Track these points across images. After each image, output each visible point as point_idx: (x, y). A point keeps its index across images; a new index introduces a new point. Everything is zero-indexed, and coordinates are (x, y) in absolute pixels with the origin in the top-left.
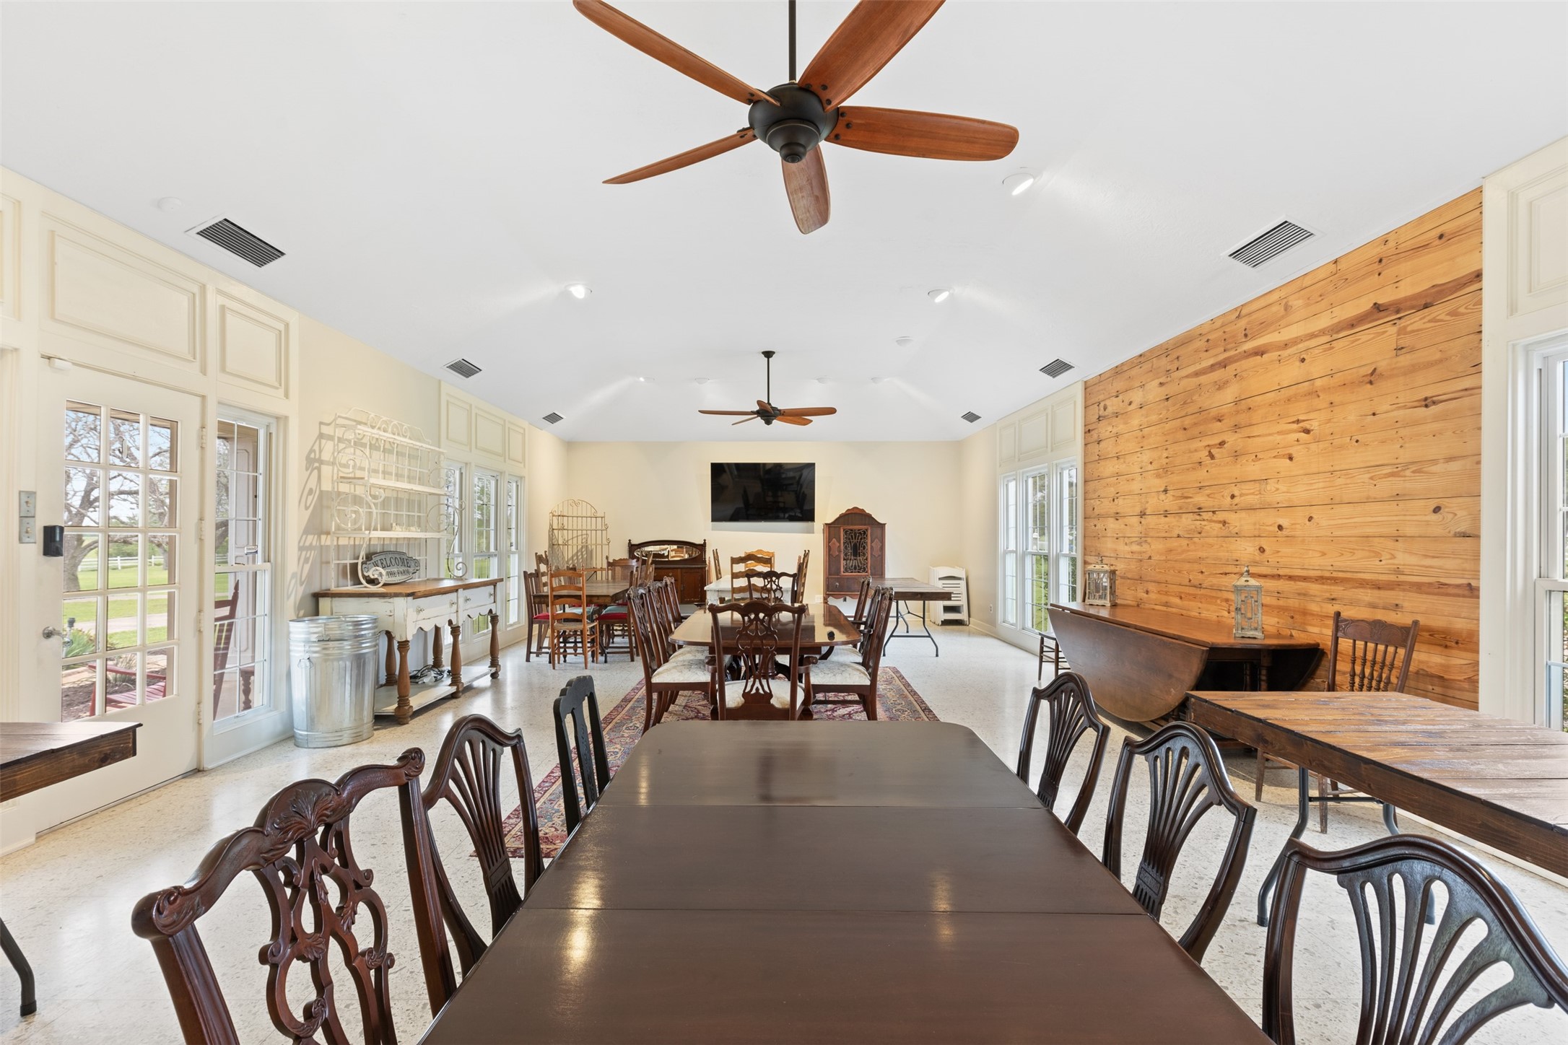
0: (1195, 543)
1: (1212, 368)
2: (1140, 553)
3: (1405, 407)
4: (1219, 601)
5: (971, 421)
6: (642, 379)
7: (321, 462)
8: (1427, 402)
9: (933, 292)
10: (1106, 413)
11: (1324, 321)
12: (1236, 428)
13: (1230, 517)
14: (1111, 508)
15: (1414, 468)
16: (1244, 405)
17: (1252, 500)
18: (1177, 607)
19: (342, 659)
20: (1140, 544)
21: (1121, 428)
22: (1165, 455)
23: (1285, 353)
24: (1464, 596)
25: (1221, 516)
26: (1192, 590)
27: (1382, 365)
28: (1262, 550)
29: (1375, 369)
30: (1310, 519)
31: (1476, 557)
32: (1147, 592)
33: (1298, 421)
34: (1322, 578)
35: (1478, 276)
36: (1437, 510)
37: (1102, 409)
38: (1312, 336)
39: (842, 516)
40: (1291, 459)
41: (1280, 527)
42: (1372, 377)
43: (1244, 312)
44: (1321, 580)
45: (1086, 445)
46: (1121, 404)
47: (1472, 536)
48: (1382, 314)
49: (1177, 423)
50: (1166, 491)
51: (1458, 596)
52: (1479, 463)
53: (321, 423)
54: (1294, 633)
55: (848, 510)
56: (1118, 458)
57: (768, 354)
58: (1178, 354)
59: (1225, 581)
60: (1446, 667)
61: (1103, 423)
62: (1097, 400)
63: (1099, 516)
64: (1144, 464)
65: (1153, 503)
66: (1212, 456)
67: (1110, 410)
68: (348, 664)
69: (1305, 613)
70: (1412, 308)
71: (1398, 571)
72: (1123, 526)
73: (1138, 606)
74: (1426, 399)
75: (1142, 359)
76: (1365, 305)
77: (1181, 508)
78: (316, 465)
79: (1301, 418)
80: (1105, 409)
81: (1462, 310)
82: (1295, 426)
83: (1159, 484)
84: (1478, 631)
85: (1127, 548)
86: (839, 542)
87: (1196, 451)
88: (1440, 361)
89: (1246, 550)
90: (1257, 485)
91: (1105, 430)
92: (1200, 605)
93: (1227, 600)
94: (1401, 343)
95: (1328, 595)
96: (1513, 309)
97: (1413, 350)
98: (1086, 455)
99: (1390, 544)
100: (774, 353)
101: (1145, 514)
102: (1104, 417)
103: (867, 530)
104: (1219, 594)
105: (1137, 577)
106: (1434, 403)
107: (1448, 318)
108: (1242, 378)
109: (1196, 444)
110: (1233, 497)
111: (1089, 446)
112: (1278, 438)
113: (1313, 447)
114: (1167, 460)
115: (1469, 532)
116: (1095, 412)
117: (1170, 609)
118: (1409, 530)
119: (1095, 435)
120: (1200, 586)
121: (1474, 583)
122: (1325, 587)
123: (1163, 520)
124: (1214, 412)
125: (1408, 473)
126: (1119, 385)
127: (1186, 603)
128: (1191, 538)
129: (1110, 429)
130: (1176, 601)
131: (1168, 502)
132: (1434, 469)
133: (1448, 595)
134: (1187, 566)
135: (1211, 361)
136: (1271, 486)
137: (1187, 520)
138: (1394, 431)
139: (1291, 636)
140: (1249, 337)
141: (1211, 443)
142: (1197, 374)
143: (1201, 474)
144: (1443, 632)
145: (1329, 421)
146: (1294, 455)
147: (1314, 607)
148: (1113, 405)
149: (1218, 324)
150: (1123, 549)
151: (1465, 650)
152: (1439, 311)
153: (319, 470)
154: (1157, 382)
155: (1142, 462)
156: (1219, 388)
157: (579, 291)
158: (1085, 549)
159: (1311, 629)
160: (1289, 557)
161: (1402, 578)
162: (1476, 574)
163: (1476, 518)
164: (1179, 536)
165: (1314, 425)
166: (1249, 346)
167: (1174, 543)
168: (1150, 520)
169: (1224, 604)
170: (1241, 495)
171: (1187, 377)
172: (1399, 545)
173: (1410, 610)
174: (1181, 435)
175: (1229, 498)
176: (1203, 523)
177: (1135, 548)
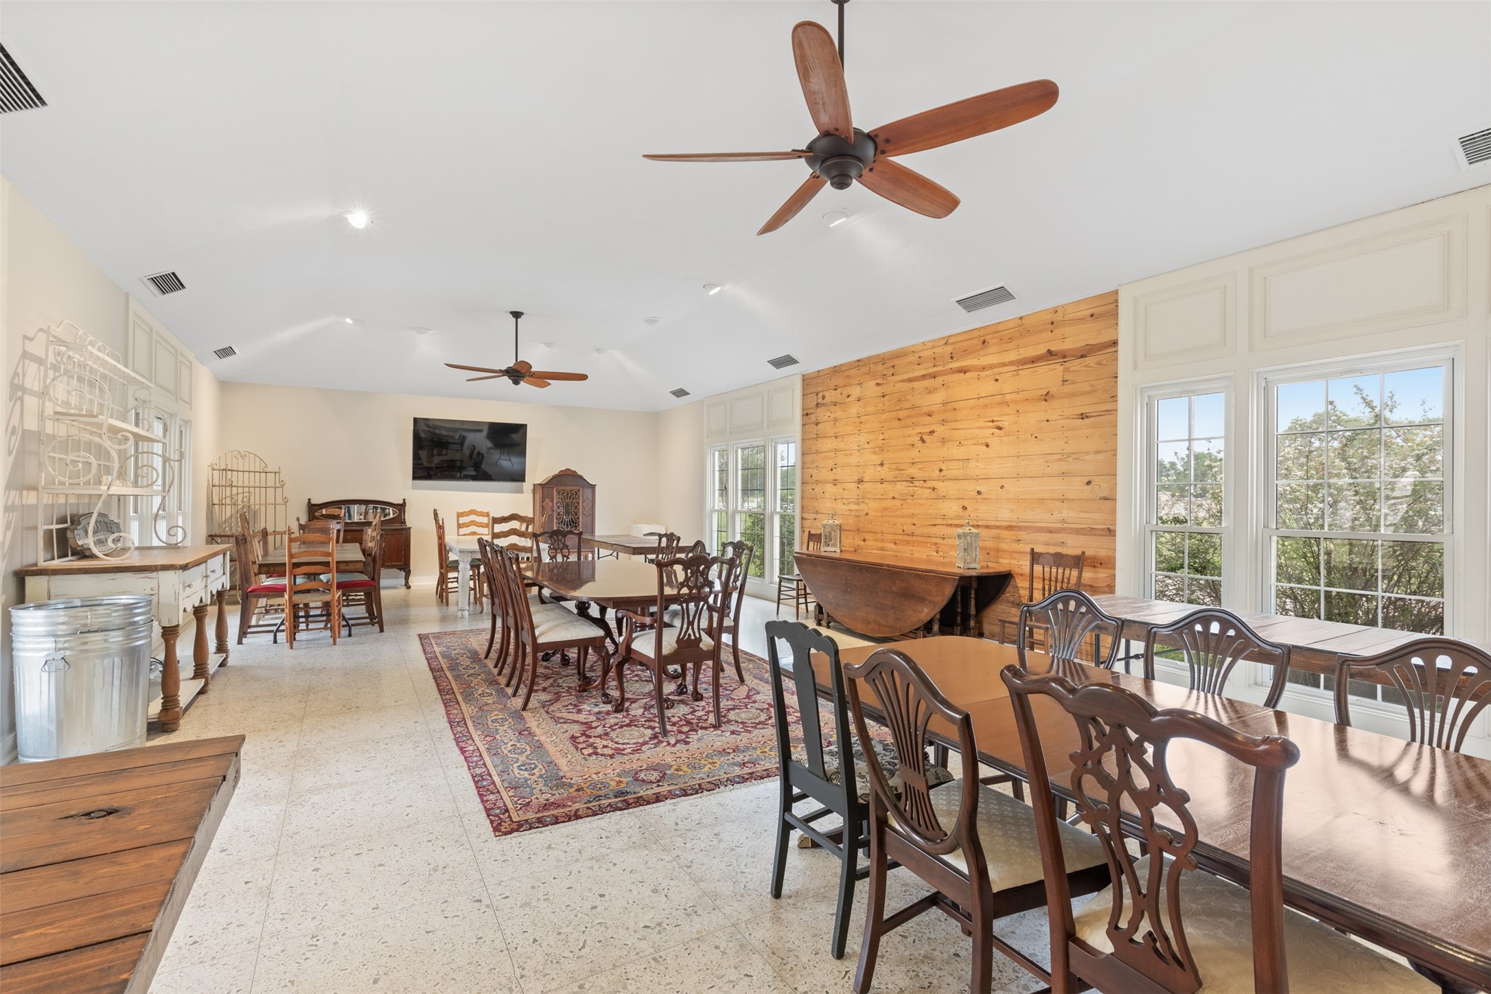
0: (908, 503)
1: (924, 377)
2: (857, 511)
3: (1068, 418)
4: (928, 545)
5: (678, 397)
6: (349, 321)
7: (25, 391)
8: (1083, 416)
9: (708, 286)
10: (824, 401)
11: (1012, 356)
12: (944, 422)
13: (939, 485)
14: (831, 476)
15: (1074, 456)
16: (950, 406)
17: (955, 473)
18: (892, 550)
19: (108, 655)
20: (857, 504)
21: (839, 413)
22: (881, 437)
23: (983, 374)
24: (1105, 536)
25: (930, 484)
26: (906, 538)
27: (1053, 390)
28: (965, 508)
29: (1048, 392)
30: (1002, 487)
31: (1114, 512)
32: (864, 540)
33: (993, 421)
34: (1010, 526)
35: (1115, 343)
36: (1089, 483)
37: (821, 398)
38: (1004, 365)
39: (555, 477)
40: (987, 446)
41: (979, 493)
42: (1047, 397)
43: (950, 341)
44: (1010, 528)
45: (803, 425)
46: (840, 396)
47: (1110, 499)
48: (1053, 357)
49: (893, 415)
50: (882, 464)
51: (1103, 535)
52: (1115, 455)
53: (25, 337)
54: (989, 564)
55: (561, 471)
56: (836, 437)
57: (517, 315)
58: (893, 364)
59: (934, 530)
60: (1095, 579)
61: (820, 409)
62: (815, 390)
63: (817, 482)
64: (861, 444)
65: (869, 474)
66: (923, 441)
67: (828, 399)
68: (117, 660)
69: (998, 550)
70: (1074, 356)
71: (1063, 521)
72: (841, 490)
73: (855, 551)
74: (1082, 414)
75: (860, 363)
76: (1042, 350)
77: (895, 477)
78: (20, 393)
79: (995, 419)
80: (823, 398)
81: (1104, 362)
82: (991, 424)
83: (877, 459)
84: (1115, 557)
85: (845, 507)
86: (552, 501)
87: (909, 436)
88: (1091, 392)
89: (951, 508)
90: (961, 463)
91: (823, 414)
92: (912, 548)
93: (936, 544)
94: (1066, 377)
95: (1015, 538)
96: (1135, 367)
97: (1074, 382)
98: (804, 432)
99: (1058, 504)
100: (523, 314)
101: (862, 481)
102: (823, 404)
103: (579, 490)
104: (929, 540)
105: (854, 529)
106: (1087, 417)
107: (1096, 366)
108: (948, 387)
109: (910, 431)
110: (941, 470)
111: (807, 426)
112: (978, 431)
113: (1005, 439)
114: (883, 442)
115: (1108, 497)
116: (812, 400)
117: (885, 553)
118: (1071, 495)
119: (813, 418)
120: (913, 534)
121: (1111, 528)
122: (1013, 532)
123: (879, 485)
124: (925, 410)
125: (1070, 459)
126: (838, 381)
127: (899, 547)
128: (905, 500)
129: (829, 414)
130: (892, 546)
131: (885, 473)
132: (1087, 457)
133: (1095, 535)
134: (901, 520)
135: (923, 372)
136: (972, 464)
137: (902, 487)
138: (1061, 433)
139: (988, 566)
140: (955, 359)
141: (922, 431)
142: (910, 380)
143: (914, 453)
144: (1093, 558)
145: (1016, 423)
146: (990, 444)
147: (1004, 546)
148: (831, 396)
149: (930, 345)
150: (840, 507)
151: (1107, 568)
152: (1090, 360)
153: (21, 399)
154: (874, 382)
155: (859, 441)
156: (930, 393)
157: (359, 219)
158: (803, 508)
159: (1002, 561)
160: (985, 512)
161: (1066, 525)
162: (1114, 522)
163: (1114, 489)
164: (893, 498)
165: (1005, 424)
166: (955, 365)
167: (890, 503)
168: (865, 486)
169: (933, 546)
170: (947, 470)
171: (902, 381)
172: (1065, 504)
173: (1073, 546)
174: (896, 423)
175: (938, 472)
176: (915, 489)
177: (853, 507)
